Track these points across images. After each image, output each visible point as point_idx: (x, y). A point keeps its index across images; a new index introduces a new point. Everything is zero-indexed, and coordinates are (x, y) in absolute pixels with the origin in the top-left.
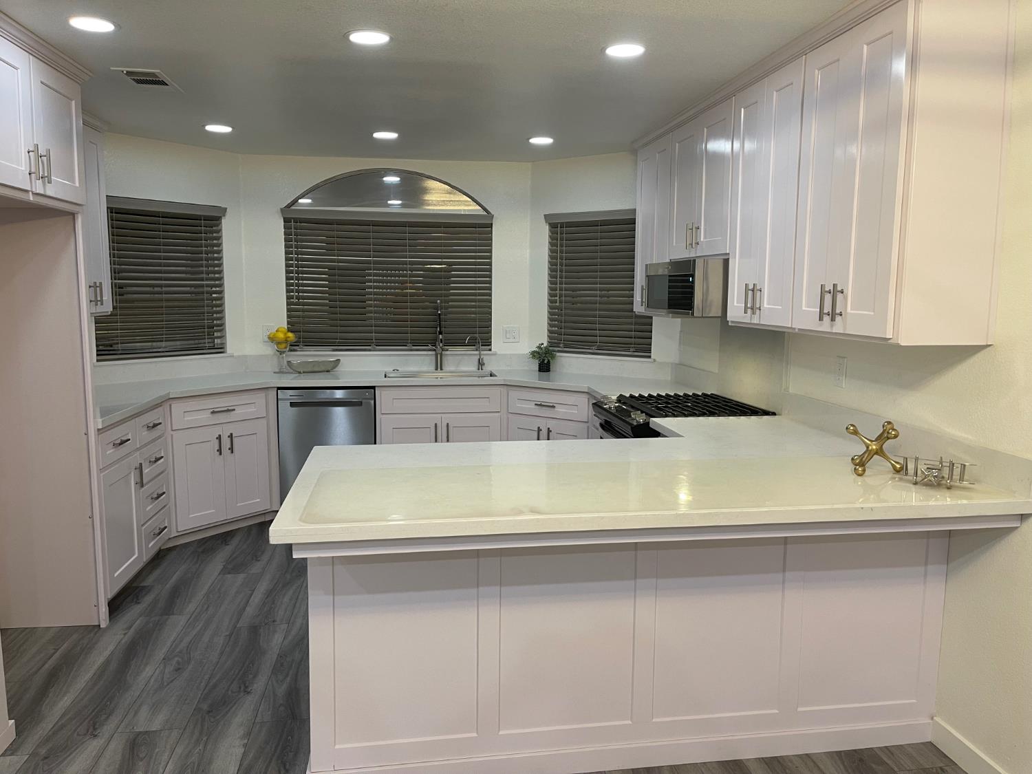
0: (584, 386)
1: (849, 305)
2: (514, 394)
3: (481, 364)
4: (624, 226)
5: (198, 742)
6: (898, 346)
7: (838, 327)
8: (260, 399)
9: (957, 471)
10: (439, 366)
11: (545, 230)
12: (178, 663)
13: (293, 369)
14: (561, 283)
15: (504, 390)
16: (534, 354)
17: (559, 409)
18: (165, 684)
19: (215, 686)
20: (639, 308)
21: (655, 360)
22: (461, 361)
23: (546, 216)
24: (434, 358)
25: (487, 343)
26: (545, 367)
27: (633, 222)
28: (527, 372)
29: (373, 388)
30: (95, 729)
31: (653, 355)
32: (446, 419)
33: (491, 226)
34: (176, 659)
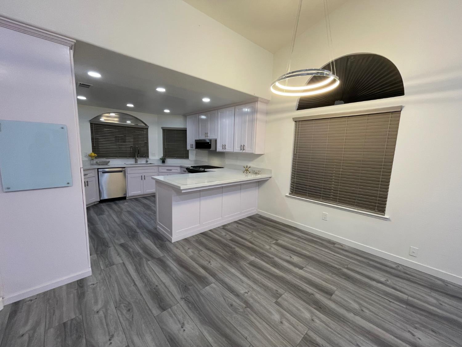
0: (179, 165)
1: (246, 148)
2: (160, 168)
3: (147, 161)
4: (184, 132)
6: (255, 154)
7: (244, 151)
8: (93, 171)
10: (136, 162)
11: (162, 130)
13: (97, 164)
14: (166, 144)
15: (156, 167)
16: (161, 159)
17: (173, 170)
20: (189, 147)
21: (190, 160)
22: (142, 161)
23: (162, 128)
24: (135, 160)
25: (148, 157)
26: (163, 162)
27: (186, 131)
28: (160, 163)
29: (125, 167)
31: (189, 158)
32: (144, 174)
33: (148, 129)
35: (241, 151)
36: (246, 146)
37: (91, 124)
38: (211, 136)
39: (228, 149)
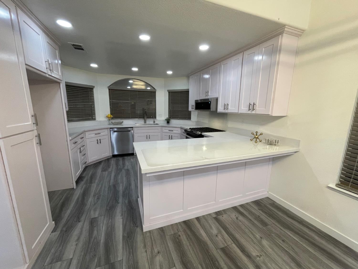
0: (180, 126)
1: (257, 107)
2: (164, 128)
3: (154, 122)
4: (186, 93)
5: (109, 219)
6: (272, 116)
7: (254, 112)
8: (106, 131)
9: (277, 141)
10: (145, 122)
11: (167, 93)
12: (98, 196)
13: (114, 124)
14: (171, 105)
15: (161, 127)
16: (166, 120)
17: (174, 131)
18: (96, 203)
19: (109, 202)
20: (190, 109)
21: (192, 121)
22: (150, 121)
23: (168, 90)
24: (144, 121)
25: (155, 117)
26: (168, 122)
27: (188, 92)
28: (165, 124)
29: (132, 127)
30: (79, 219)
31: (192, 119)
32: (149, 134)
33: (156, 92)
34: (97, 196)
35: (250, 112)
36: (257, 104)
37: (109, 90)
38: (211, 95)
39: (232, 109)
